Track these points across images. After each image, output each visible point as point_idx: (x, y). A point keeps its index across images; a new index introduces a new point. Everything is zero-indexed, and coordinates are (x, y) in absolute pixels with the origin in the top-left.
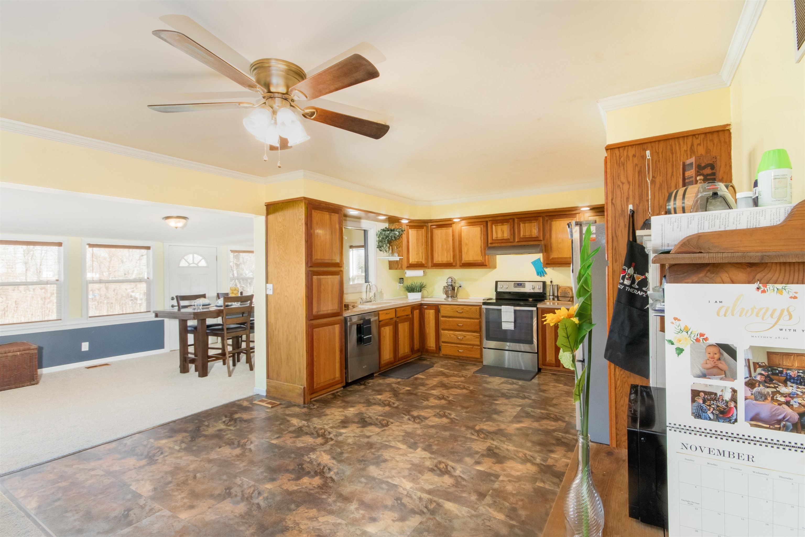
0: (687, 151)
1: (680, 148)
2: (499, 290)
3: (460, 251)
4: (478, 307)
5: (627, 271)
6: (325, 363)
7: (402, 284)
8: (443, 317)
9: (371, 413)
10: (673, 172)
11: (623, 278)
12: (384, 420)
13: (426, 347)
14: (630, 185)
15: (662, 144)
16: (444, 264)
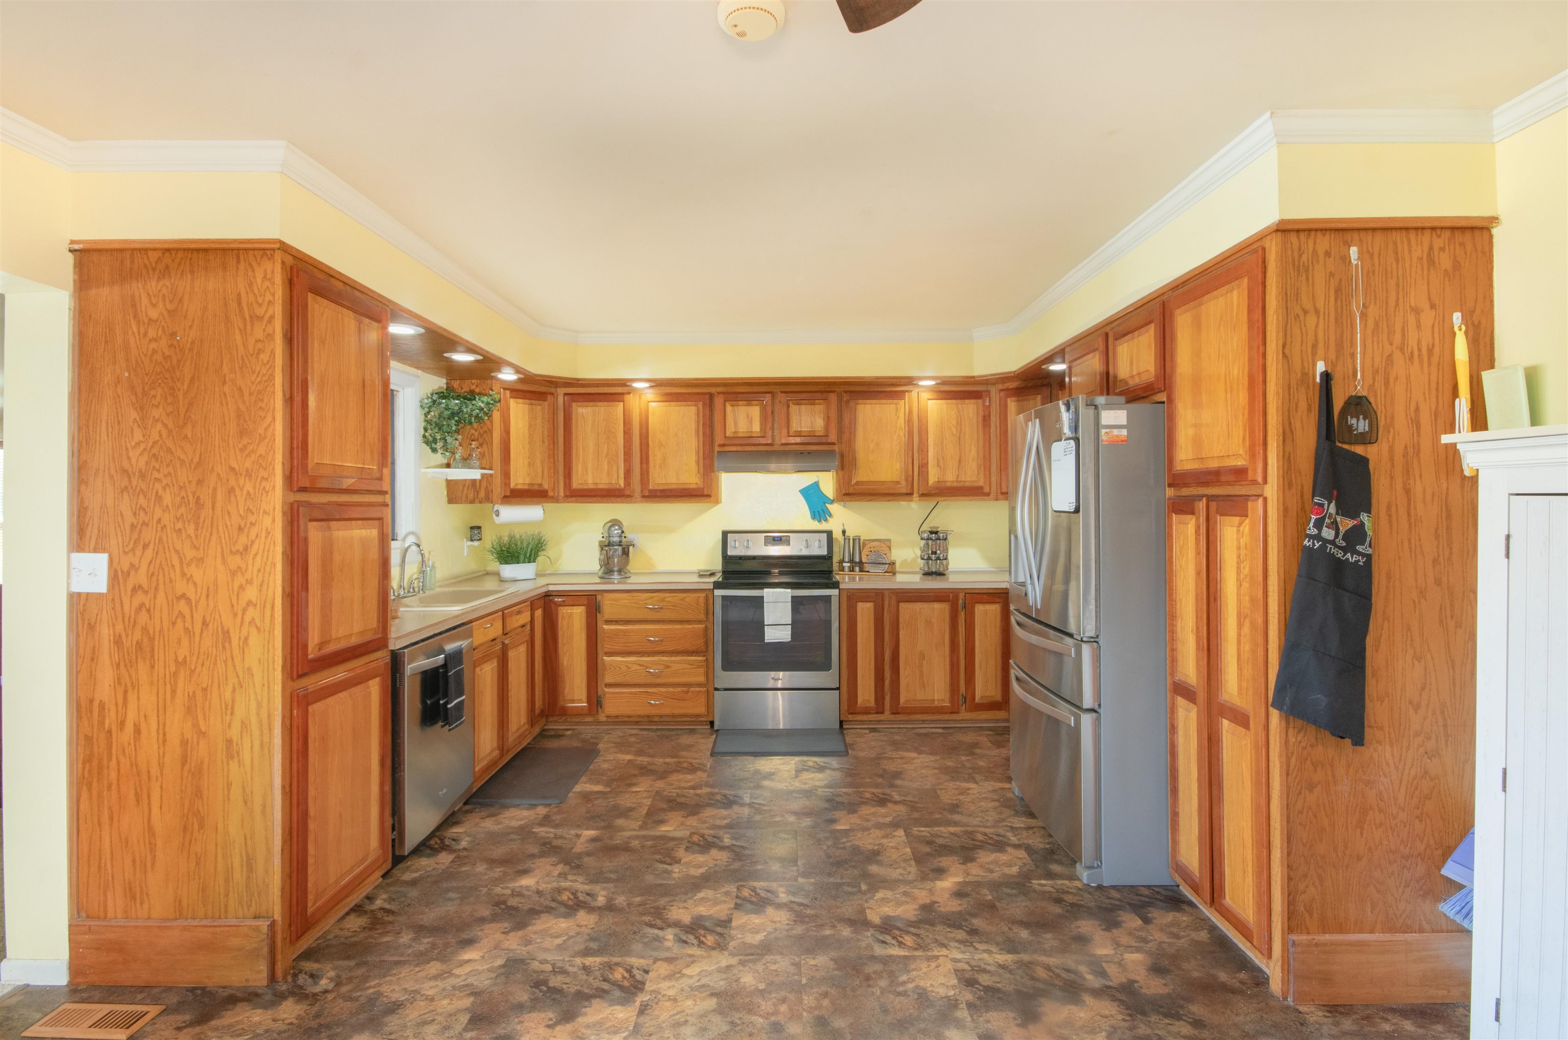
0: (1421, 259)
1: (1410, 252)
2: (730, 552)
3: (645, 459)
4: (703, 595)
5: (1326, 507)
6: (341, 816)
7: (476, 543)
8: (608, 622)
9: (547, 950)
10: (1398, 300)
11: (1319, 524)
12: (610, 967)
13: (561, 703)
14: (1318, 317)
15: (1379, 236)
16: (601, 490)
